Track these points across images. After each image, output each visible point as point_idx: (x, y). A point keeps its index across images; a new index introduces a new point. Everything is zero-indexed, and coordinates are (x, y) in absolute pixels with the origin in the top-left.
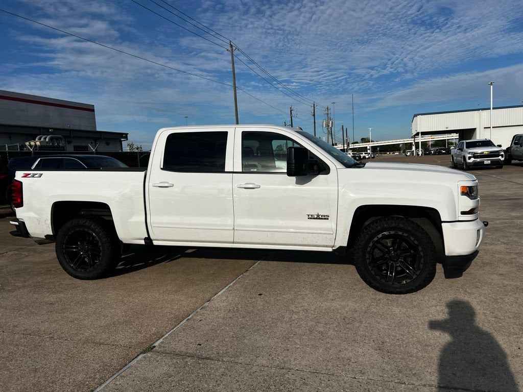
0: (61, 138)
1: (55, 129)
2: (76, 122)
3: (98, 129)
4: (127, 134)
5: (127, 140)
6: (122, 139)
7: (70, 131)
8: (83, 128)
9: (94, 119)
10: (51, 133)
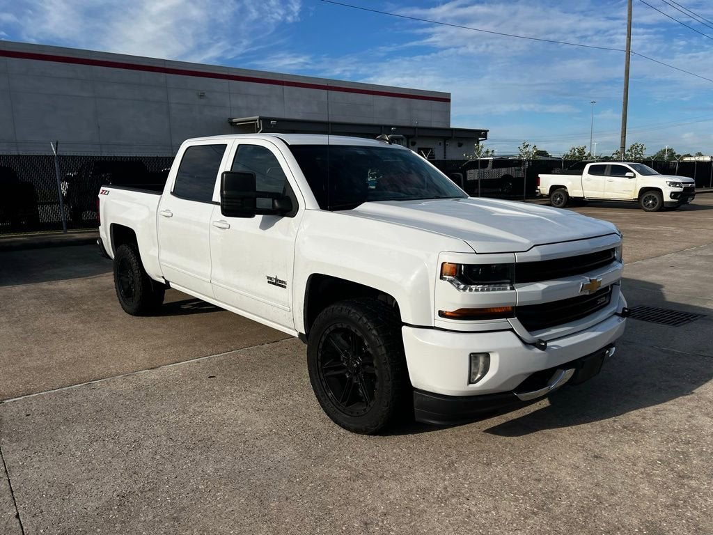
0: (402, 139)
1: (397, 127)
2: (425, 117)
3: (453, 126)
4: (486, 132)
5: (486, 139)
6: (480, 139)
7: (414, 128)
8: (434, 125)
9: (449, 111)
10: (394, 132)
